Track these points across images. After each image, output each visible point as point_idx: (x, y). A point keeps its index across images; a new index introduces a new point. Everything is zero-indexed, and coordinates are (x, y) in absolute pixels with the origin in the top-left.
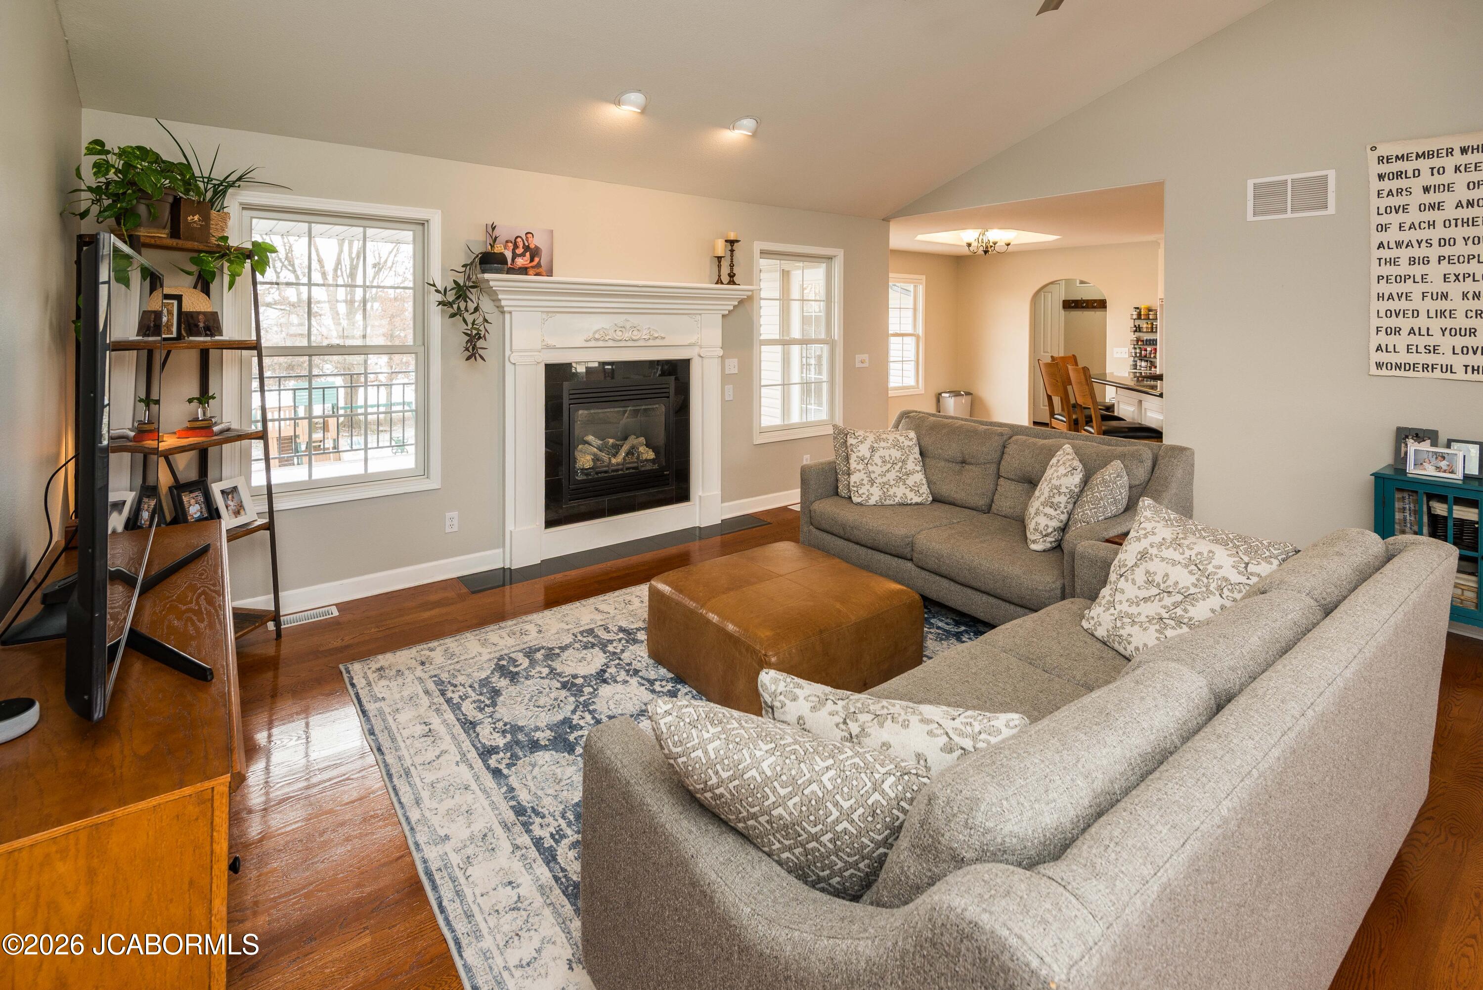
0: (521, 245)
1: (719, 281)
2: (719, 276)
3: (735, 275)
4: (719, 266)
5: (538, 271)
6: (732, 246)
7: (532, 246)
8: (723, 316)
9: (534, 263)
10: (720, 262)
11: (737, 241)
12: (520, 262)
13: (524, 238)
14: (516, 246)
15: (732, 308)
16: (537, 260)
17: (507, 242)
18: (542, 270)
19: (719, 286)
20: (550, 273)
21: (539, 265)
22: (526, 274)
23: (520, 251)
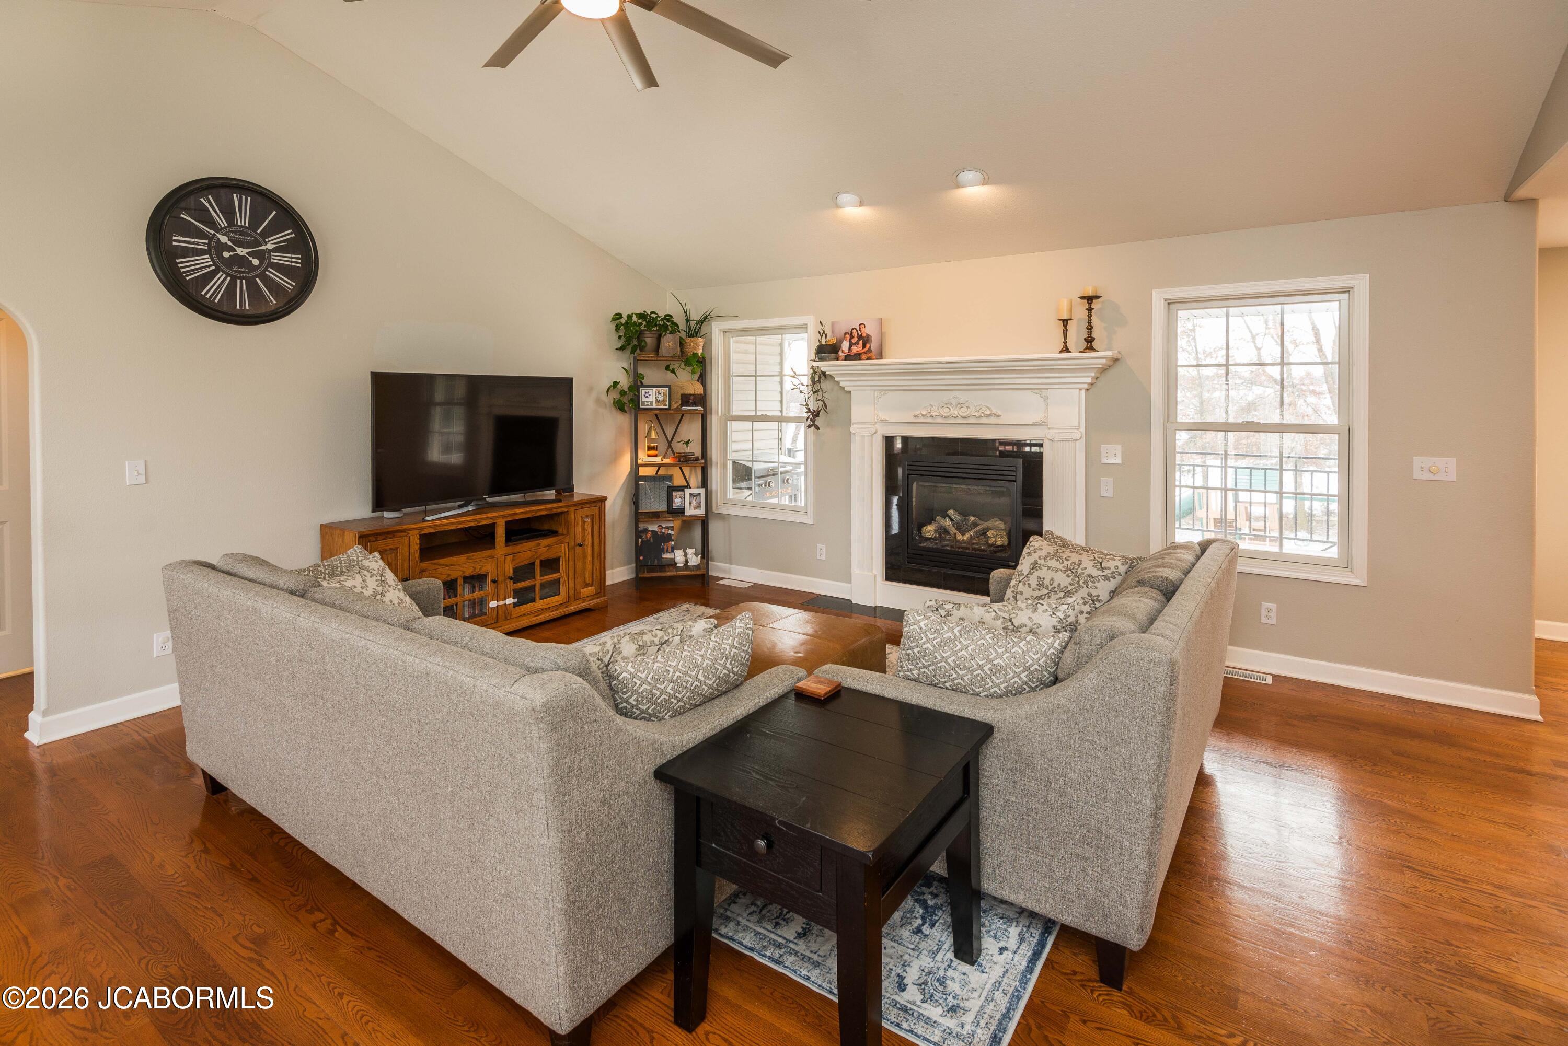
0: (855, 335)
1: (1066, 350)
2: (1065, 343)
3: (1094, 339)
4: (1065, 332)
5: (869, 355)
6: (1090, 304)
7: (864, 335)
8: (1087, 390)
9: (866, 349)
10: (1065, 326)
11: (1098, 297)
12: (855, 349)
13: (858, 329)
14: (852, 337)
15: (1089, 380)
16: (868, 346)
17: (845, 334)
18: (873, 354)
19: (1065, 355)
20: (880, 356)
21: (870, 350)
22: (860, 359)
23: (855, 340)
